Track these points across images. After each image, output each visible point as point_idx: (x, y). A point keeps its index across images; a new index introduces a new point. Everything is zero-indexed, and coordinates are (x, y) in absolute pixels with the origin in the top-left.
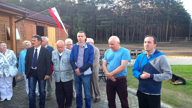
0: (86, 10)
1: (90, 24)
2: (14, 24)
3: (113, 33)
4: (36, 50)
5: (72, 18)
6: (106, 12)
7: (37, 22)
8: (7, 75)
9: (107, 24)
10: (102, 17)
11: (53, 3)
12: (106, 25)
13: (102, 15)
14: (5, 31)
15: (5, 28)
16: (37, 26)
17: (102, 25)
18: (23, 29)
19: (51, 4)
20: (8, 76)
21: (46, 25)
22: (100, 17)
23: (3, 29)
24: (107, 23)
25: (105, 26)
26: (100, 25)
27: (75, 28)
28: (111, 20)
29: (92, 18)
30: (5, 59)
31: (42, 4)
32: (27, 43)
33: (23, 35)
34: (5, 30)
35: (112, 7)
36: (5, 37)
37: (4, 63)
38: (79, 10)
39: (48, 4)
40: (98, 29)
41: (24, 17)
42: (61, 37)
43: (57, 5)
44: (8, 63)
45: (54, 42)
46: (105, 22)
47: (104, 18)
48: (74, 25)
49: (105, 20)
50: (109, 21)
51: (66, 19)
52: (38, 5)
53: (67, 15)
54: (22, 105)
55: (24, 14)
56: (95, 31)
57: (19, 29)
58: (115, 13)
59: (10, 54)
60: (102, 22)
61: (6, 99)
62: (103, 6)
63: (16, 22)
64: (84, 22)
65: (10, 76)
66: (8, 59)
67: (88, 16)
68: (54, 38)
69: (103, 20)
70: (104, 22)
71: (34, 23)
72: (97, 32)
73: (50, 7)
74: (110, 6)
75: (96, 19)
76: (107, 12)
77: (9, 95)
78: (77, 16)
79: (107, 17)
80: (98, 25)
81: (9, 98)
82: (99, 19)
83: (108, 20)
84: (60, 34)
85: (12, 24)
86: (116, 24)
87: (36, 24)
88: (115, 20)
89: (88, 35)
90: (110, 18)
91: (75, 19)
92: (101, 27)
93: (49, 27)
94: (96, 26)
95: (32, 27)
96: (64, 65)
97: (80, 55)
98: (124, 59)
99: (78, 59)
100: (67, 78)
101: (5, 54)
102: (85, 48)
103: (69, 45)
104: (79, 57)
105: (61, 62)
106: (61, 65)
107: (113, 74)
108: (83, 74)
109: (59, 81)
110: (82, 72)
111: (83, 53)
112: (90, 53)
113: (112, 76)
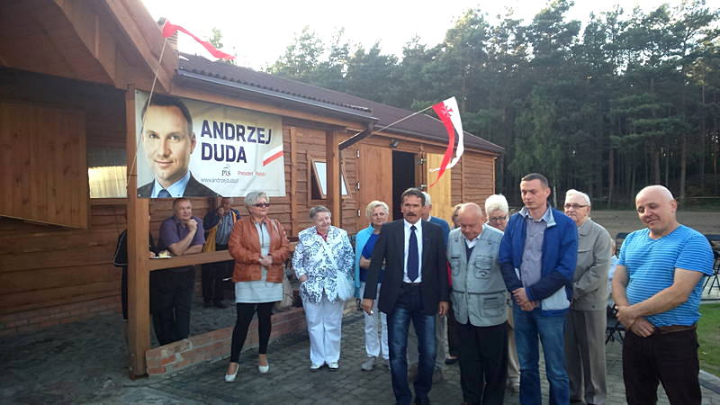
0: (564, 82)
1: (580, 131)
2: (337, 152)
3: (684, 165)
5: (513, 113)
6: (652, 80)
7: (396, 139)
8: (331, 296)
9: (658, 127)
10: (634, 104)
12: (650, 134)
13: (634, 96)
14: (307, 174)
15: (307, 164)
16: (393, 152)
17: (635, 135)
18: (354, 164)
20: (333, 299)
21: (422, 148)
22: (626, 104)
23: (303, 167)
24: (658, 124)
25: (648, 138)
26: (624, 132)
27: (523, 149)
28: (674, 113)
29: (589, 109)
30: (329, 251)
32: (377, 209)
33: (353, 181)
34: (307, 170)
35: (679, 57)
36: (307, 188)
37: (324, 264)
38: (539, 82)
40: (615, 150)
41: (366, 131)
42: (470, 186)
44: (334, 265)
45: (446, 204)
46: (649, 121)
47: (642, 106)
48: (517, 139)
49: (647, 114)
50: (666, 117)
51: (490, 120)
53: (493, 106)
54: (359, 386)
56: (605, 156)
58: (696, 81)
59: (338, 239)
60: (635, 122)
61: (325, 366)
62: (639, 59)
63: (341, 147)
64: (555, 126)
65: (338, 299)
66: (335, 252)
67: (573, 101)
68: (445, 189)
69: (638, 116)
70: (641, 120)
71: (387, 143)
72: (611, 163)
74: (671, 57)
75: (608, 111)
76: (655, 81)
77: (331, 354)
78: (528, 106)
79: (657, 101)
80: (615, 134)
81: (333, 361)
82: (619, 110)
83: (660, 114)
84: (468, 175)
85: (333, 155)
86: (699, 128)
87: (392, 146)
88: (692, 109)
89: (576, 176)
90: (670, 104)
91: (522, 118)
92: (631, 141)
93: (433, 155)
94: (610, 140)
95: (380, 156)
96: (479, 275)
97: (530, 248)
98: (685, 266)
99: (523, 259)
100: (487, 316)
101: (328, 238)
102: (549, 225)
103: (495, 218)
104: (527, 253)
105: (471, 267)
106: (470, 276)
107: (641, 310)
108: (538, 306)
109: (465, 322)
110: (535, 300)
111: (541, 240)
112: (564, 243)
113: (635, 315)
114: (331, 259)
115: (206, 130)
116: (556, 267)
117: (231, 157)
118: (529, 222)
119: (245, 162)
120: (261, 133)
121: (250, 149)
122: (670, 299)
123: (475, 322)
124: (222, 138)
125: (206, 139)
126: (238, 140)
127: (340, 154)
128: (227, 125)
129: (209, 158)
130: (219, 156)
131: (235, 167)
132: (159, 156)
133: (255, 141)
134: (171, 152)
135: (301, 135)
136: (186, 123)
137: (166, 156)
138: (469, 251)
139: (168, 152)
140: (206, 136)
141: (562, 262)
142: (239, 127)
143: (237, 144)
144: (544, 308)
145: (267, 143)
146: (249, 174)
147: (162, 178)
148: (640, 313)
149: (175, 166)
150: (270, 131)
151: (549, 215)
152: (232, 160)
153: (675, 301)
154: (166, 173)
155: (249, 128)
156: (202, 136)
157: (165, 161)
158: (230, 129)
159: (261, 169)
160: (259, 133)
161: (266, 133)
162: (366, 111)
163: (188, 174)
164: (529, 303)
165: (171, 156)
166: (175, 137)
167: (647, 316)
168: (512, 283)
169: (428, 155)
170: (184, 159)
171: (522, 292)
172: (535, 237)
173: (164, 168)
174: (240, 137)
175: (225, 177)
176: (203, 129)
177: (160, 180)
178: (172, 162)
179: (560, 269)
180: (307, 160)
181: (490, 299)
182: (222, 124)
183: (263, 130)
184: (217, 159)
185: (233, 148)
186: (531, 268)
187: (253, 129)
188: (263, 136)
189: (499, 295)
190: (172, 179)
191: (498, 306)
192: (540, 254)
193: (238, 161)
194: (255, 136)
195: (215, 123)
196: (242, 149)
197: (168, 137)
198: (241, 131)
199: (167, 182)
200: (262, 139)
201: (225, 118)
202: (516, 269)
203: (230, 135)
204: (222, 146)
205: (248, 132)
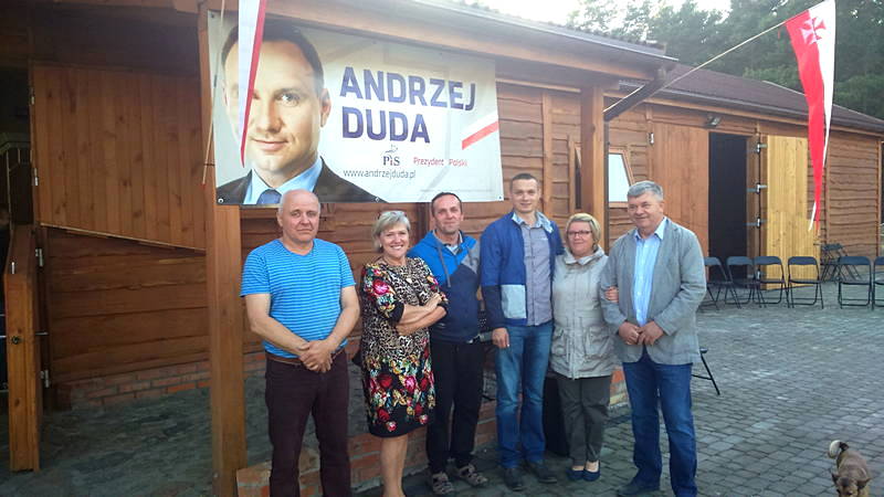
2: (599, 124)
7: (715, 115)
15: (568, 156)
16: (710, 134)
18: (646, 154)
21: (758, 127)
23: (562, 160)
34: (568, 165)
36: (569, 193)
42: (840, 186)
45: (799, 213)
51: (866, 90)
53: (870, 72)
57: (628, 155)
63: (608, 117)
68: (798, 192)
71: (701, 121)
84: (835, 170)
85: (593, 129)
87: (708, 125)
93: (776, 137)
95: (688, 140)
115: (350, 84)
117: (399, 131)
119: (427, 141)
120: (456, 90)
121: (436, 119)
124: (382, 99)
125: (351, 100)
126: (413, 102)
127: (606, 127)
128: (392, 77)
129: (357, 134)
130: (377, 130)
131: (407, 150)
132: (259, 130)
133: (444, 105)
134: (282, 124)
135: (560, 112)
136: (311, 70)
137: (273, 130)
139: (277, 123)
140: (351, 96)
142: (412, 80)
143: (411, 110)
145: (469, 108)
146: (436, 162)
147: (267, 169)
149: (293, 148)
150: (473, 87)
152: (403, 137)
154: (274, 161)
155: (433, 82)
156: (343, 94)
157: (271, 139)
158: (396, 84)
159: (457, 153)
160: (451, 91)
161: (465, 91)
163: (319, 162)
165: (283, 130)
166: (290, 97)
169: (769, 137)
170: (308, 135)
173: (270, 152)
174: (417, 98)
175: (388, 167)
176: (345, 80)
178: (286, 141)
180: (569, 149)
182: (380, 74)
183: (459, 85)
184: (372, 136)
185: (403, 117)
187: (440, 83)
188: (460, 96)
190: (290, 169)
193: (413, 140)
194: (444, 96)
195: (367, 74)
196: (420, 120)
197: (276, 97)
198: (417, 86)
200: (457, 101)
201: (387, 61)
203: (397, 93)
204: (382, 113)
205: (430, 90)
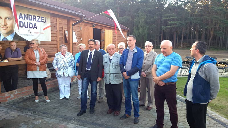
0: (149, 9)
1: (153, 25)
2: (71, 27)
3: (183, 36)
4: (91, 52)
5: (133, 18)
6: (175, 9)
7: (94, 24)
8: (66, 75)
9: (176, 24)
10: (170, 16)
11: (112, 2)
12: (173, 26)
13: (170, 14)
14: (63, 34)
15: (63, 31)
16: (93, 28)
17: (169, 26)
18: (80, 32)
19: (109, 3)
20: (67, 76)
21: (103, 28)
22: (167, 17)
23: (61, 32)
24: (176, 23)
25: (173, 27)
26: (166, 25)
27: (136, 29)
28: (181, 20)
29: (156, 18)
30: (65, 60)
31: (100, 4)
33: (80, 38)
35: (183, 3)
36: (63, 40)
37: (64, 64)
38: (142, 8)
39: (107, 4)
40: (163, 31)
41: (81, 20)
42: (119, 41)
43: (116, 4)
44: (68, 65)
46: (173, 22)
47: (172, 17)
48: (134, 26)
49: (173, 20)
50: (179, 21)
51: (126, 20)
52: (96, 5)
53: (127, 15)
55: (81, 17)
56: (160, 33)
57: (76, 32)
58: (188, 11)
59: (69, 56)
60: (169, 22)
61: (65, 98)
62: (172, 3)
63: (73, 25)
64: (146, 23)
65: (69, 76)
66: (68, 61)
67: (152, 15)
69: (170, 20)
70: (171, 22)
71: (91, 25)
72: (162, 35)
73: (109, 7)
74: (181, 3)
75: (162, 18)
76: (176, 10)
77: (67, 94)
78: (138, 16)
79: (176, 16)
80: (164, 26)
81: (68, 96)
82: (165, 18)
83: (177, 20)
84: (118, 37)
85: (70, 28)
86: (188, 25)
87: (93, 26)
88: (186, 19)
89: (152, 39)
90: (180, 17)
91: (136, 19)
92: (168, 28)
93: (107, 30)
94: (162, 28)
95: (89, 29)
96: (114, 67)
97: (129, 59)
98: (174, 65)
99: (127, 62)
100: (116, 81)
101: (65, 56)
102: (135, 52)
103: (121, 48)
104: (128, 61)
105: (111, 65)
106: (111, 67)
107: (161, 78)
108: (130, 78)
109: (109, 83)
110: (129, 76)
111: (132, 57)
112: (139, 58)
113: (159, 80)
114: (66, 63)
115: (21, 16)
116: (136, 65)
117: (31, 26)
118: (129, 51)
119: (37, 29)
120: (43, 19)
121: (38, 24)
122: (169, 75)
123: (112, 83)
124: (27, 20)
125: (21, 20)
126: (34, 21)
127: (72, 28)
128: (29, 15)
129: (22, 27)
130: (26, 26)
131: (33, 30)
132: (2, 25)
133: (40, 21)
134: (7, 24)
135: (61, 21)
137: (5, 25)
138: (110, 60)
139: (6, 24)
140: (21, 19)
141: (138, 64)
142: (34, 16)
143: (33, 22)
144: (132, 78)
145: (45, 22)
146: (38, 33)
147: (4, 33)
148: (160, 79)
149: (9, 29)
150: (46, 18)
151: (135, 49)
152: (32, 28)
153: (171, 75)
154: (5, 32)
155: (38, 17)
156: (20, 18)
157: (5, 27)
158: (30, 17)
159: (42, 31)
160: (42, 19)
161: (44, 19)
162: (81, 13)
163: (15, 32)
164: (127, 77)
165: (7, 25)
166: (9, 19)
167: (162, 80)
168: (123, 70)
169: (105, 30)
170: (12, 26)
171: (125, 73)
172: (131, 56)
173: (4, 30)
174: (34, 20)
175: (29, 34)
176: (20, 16)
177: (3, 34)
178: (8, 28)
179: (137, 66)
180: (63, 30)
181: (117, 75)
182: (27, 15)
183: (43, 18)
184: (25, 27)
185: (32, 23)
186: (129, 66)
187: (39, 17)
188: (43, 20)
189: (120, 74)
190: (8, 33)
191: (119, 78)
192: (132, 62)
193: (34, 28)
194: (40, 20)
195: (24, 14)
196: (35, 24)
197: (6, 18)
198: (35, 17)
199: (6, 35)
200: (43, 21)
201: (28, 12)
202: (124, 66)
203: (30, 18)
204: (27, 23)
205: (37, 18)
